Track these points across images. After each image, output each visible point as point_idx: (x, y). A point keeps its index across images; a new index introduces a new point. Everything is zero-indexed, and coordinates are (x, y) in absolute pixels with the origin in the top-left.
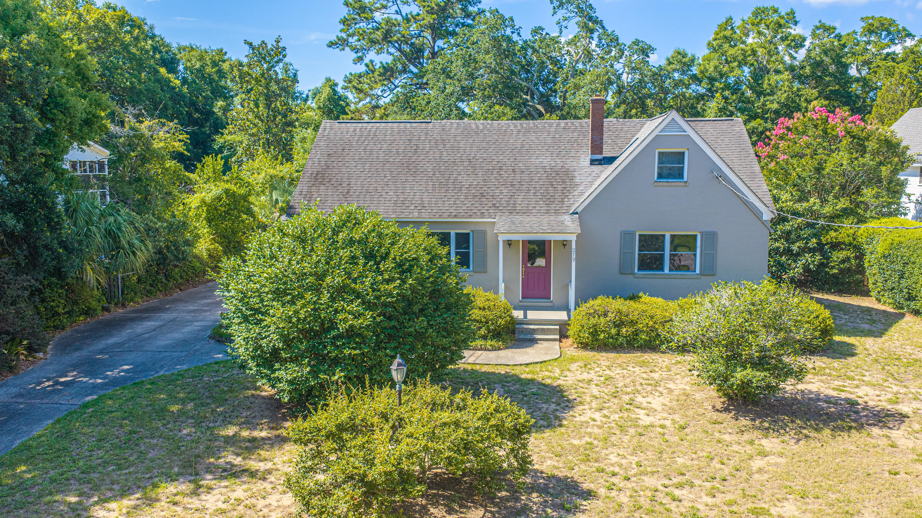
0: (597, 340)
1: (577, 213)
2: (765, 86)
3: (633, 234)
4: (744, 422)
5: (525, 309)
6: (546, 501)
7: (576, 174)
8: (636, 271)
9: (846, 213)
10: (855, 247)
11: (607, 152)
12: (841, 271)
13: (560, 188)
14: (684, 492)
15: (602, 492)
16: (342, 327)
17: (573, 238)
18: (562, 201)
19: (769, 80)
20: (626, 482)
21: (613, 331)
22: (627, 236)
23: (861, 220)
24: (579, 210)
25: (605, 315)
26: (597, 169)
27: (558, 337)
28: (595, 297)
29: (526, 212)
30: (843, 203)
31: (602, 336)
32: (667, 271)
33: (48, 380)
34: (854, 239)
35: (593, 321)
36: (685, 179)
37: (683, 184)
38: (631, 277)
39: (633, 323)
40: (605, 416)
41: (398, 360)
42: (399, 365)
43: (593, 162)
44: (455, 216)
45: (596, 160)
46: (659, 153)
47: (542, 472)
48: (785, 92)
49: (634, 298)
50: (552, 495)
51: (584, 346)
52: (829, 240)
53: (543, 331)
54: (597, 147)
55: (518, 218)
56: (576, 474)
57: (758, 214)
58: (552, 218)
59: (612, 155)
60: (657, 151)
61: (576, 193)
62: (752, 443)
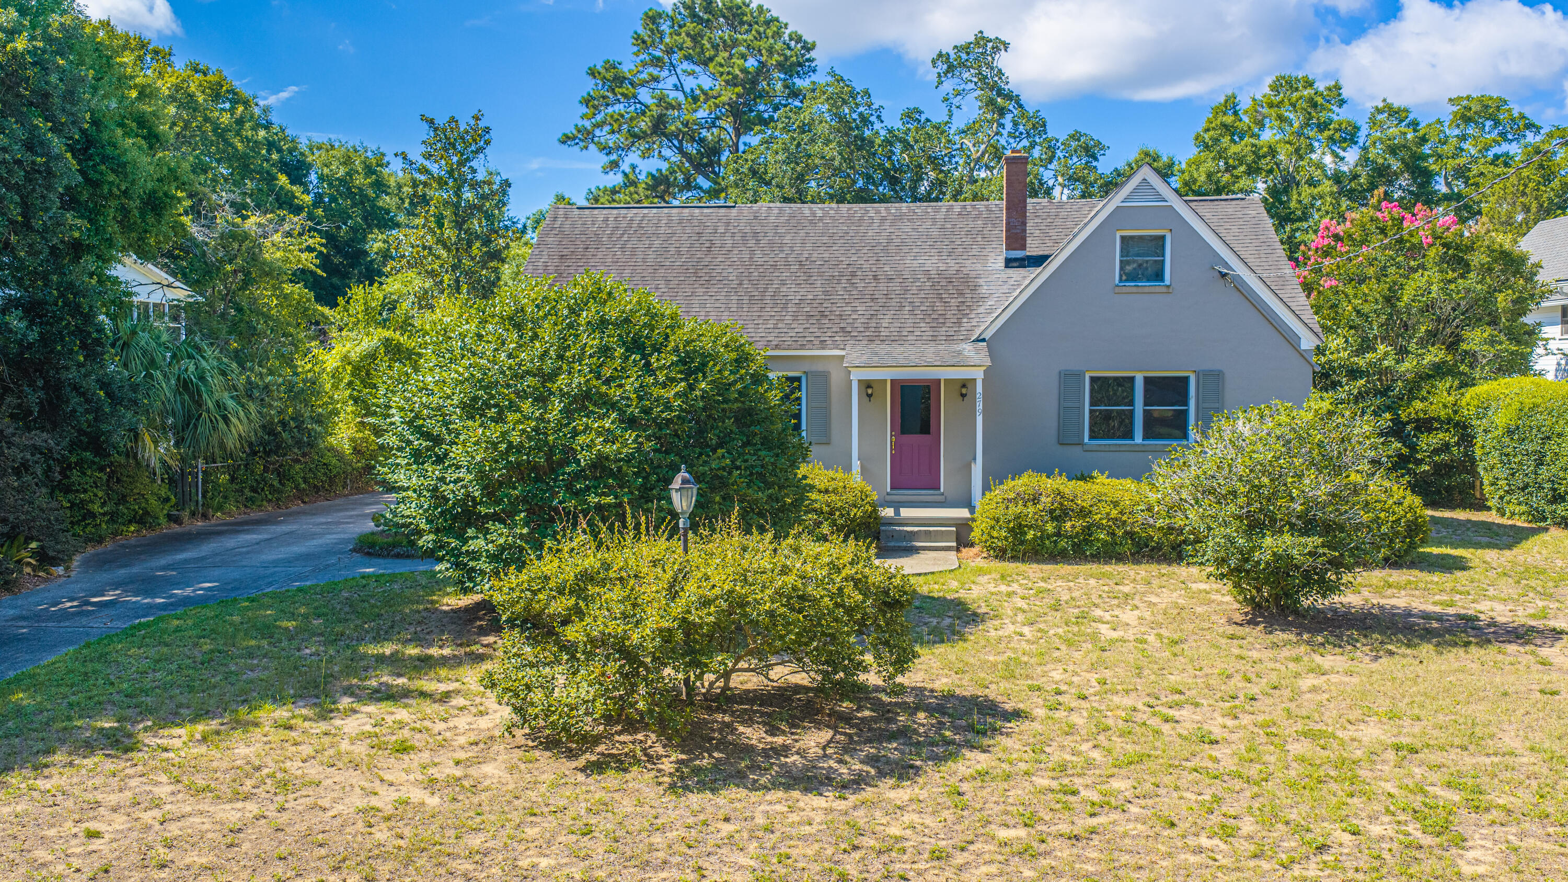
0: (1022, 543)
1: (984, 340)
2: (1293, 204)
3: (1079, 375)
4: (1280, 636)
5: (897, 506)
6: (940, 723)
7: (981, 281)
8: (1086, 440)
9: (1439, 371)
10: (1457, 425)
11: (1033, 248)
12: (1437, 467)
13: (954, 302)
14: (1184, 712)
15: (1040, 712)
16: (584, 458)
17: (978, 374)
18: (959, 323)
19: (1300, 195)
20: (1080, 701)
21: (1050, 528)
22: (1070, 379)
23: (1466, 383)
24: (987, 335)
25: (1035, 500)
26: (1016, 274)
27: (954, 544)
28: (1017, 473)
29: (899, 339)
30: (1435, 355)
31: (1030, 535)
32: (1138, 438)
33: (71, 599)
34: (1455, 412)
35: (1014, 510)
36: (1167, 282)
37: (1164, 290)
38: (1077, 450)
39: (1083, 513)
40: (1040, 630)
41: (683, 474)
42: (684, 481)
43: (1009, 263)
44: (777, 347)
45: (1016, 260)
46: (1123, 238)
47: (932, 691)
48: (1327, 213)
49: (1084, 477)
50: (950, 716)
51: (1001, 554)
52: (1413, 416)
53: (928, 536)
54: (1016, 237)
55: (883, 349)
56: (992, 693)
57: (1292, 340)
58: (940, 347)
59: (1041, 253)
60: (1118, 234)
61: (981, 310)
62: (1297, 660)
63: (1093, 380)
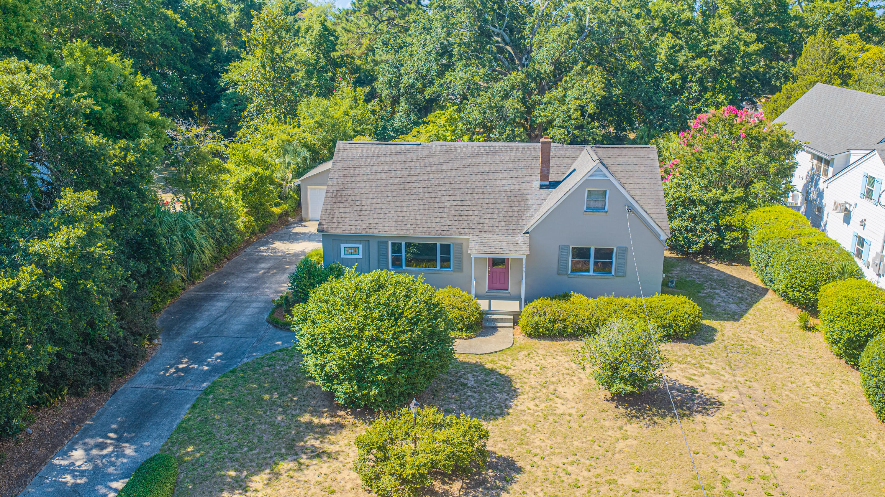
1: (527, 233)
3: (567, 247)
5: (490, 298)
7: (529, 196)
8: (569, 272)
11: (553, 178)
13: (516, 209)
14: (574, 468)
15: (528, 468)
17: (524, 257)
20: (542, 461)
21: (549, 326)
22: (563, 249)
24: (529, 231)
25: (545, 314)
26: (545, 192)
27: (511, 325)
28: (538, 298)
32: (591, 272)
33: (171, 367)
36: (606, 210)
37: (604, 214)
38: (565, 277)
41: (414, 402)
43: (541, 187)
44: (440, 234)
45: (544, 185)
46: (588, 191)
47: (495, 453)
49: (565, 297)
50: (500, 471)
51: (530, 336)
52: (725, 223)
53: (502, 320)
54: (545, 175)
57: (657, 236)
58: (510, 237)
59: (556, 180)
61: (528, 215)
63: (573, 248)
